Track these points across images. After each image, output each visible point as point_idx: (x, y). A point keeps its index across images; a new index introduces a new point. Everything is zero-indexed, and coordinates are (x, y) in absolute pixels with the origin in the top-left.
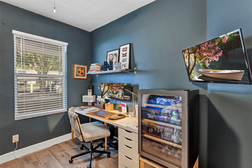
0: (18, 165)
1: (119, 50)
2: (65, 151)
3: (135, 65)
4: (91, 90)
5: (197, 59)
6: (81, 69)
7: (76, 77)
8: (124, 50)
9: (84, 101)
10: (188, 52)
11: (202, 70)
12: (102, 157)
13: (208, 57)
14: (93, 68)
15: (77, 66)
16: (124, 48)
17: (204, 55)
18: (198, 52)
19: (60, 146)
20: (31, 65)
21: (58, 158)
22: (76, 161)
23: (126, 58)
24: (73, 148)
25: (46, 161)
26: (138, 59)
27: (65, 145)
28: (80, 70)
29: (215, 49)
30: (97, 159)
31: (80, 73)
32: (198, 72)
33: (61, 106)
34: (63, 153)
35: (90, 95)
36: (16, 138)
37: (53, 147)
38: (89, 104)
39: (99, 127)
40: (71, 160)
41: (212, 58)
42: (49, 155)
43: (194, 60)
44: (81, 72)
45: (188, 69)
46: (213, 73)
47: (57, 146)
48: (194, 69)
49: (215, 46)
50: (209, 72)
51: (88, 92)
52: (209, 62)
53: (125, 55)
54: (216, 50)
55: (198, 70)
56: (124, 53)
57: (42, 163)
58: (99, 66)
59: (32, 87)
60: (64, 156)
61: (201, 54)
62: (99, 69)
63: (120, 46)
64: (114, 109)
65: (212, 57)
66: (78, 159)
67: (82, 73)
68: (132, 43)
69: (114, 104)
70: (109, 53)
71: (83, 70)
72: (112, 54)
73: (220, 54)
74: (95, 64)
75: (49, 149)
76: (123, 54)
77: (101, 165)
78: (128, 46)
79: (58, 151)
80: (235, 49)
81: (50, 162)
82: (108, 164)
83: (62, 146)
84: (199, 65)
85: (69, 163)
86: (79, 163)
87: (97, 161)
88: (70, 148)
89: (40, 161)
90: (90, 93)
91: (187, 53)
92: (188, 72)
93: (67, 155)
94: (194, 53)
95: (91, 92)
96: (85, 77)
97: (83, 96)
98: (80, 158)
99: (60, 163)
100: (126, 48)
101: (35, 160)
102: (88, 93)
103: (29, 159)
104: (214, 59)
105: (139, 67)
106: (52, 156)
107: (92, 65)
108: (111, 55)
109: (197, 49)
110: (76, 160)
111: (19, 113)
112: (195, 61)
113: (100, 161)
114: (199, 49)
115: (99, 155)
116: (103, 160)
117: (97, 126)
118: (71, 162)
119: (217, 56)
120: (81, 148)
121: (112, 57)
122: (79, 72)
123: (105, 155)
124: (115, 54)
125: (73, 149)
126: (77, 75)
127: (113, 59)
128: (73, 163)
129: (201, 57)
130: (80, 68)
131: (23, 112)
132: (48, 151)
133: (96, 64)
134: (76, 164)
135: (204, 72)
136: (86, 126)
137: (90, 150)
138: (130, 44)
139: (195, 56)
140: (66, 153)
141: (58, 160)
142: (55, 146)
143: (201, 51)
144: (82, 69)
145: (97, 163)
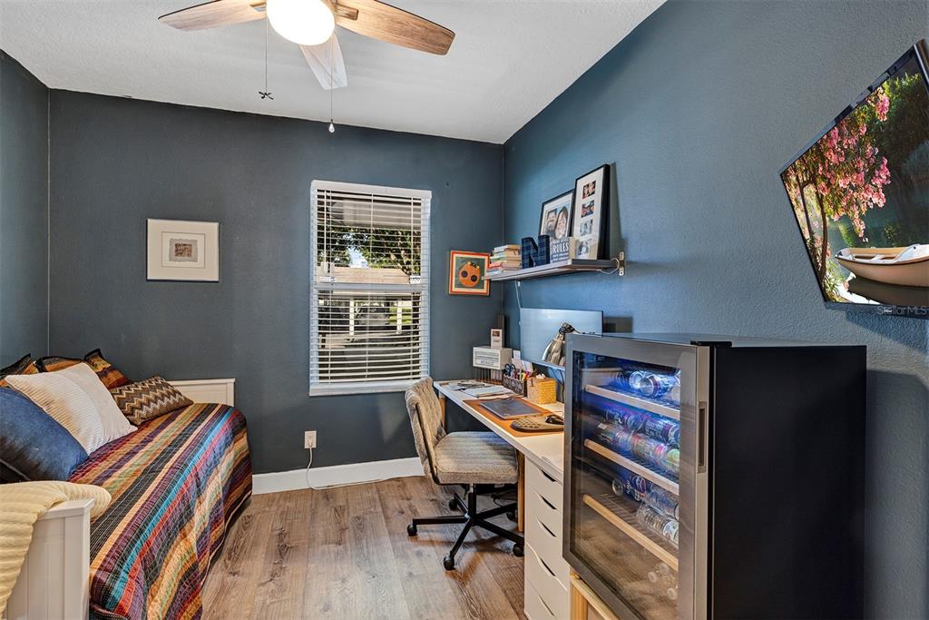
0: (309, 503)
1: (574, 192)
2: (412, 501)
3: (622, 245)
4: (501, 331)
5: (826, 205)
6: (472, 264)
7: (455, 289)
8: (586, 192)
9: (477, 363)
10: (797, 179)
11: (851, 254)
12: (498, 546)
13: (854, 194)
14: (498, 259)
15: (461, 256)
16: (588, 185)
17: (841, 185)
18: (824, 178)
19: (405, 484)
20: (393, 257)
21: (389, 512)
22: (426, 534)
23: (592, 221)
24: (434, 497)
25: (359, 513)
26: (630, 221)
27: (418, 484)
28: (467, 267)
29: (863, 156)
30: (479, 547)
31: (469, 277)
32: (842, 262)
33: (414, 374)
34: (405, 504)
35: (496, 348)
36: (310, 439)
37: (389, 483)
38: (493, 376)
39: (494, 449)
40: (412, 526)
41: (866, 195)
42: (374, 500)
43: (819, 213)
44: (469, 275)
45: (811, 253)
46: (881, 262)
47: (397, 483)
48: (828, 252)
49: (860, 144)
50: (873, 261)
51: (493, 338)
52: (861, 217)
53: (588, 210)
54: (868, 160)
55: (840, 254)
56: (587, 201)
57: (352, 515)
58: (517, 252)
59: (399, 316)
60: (402, 513)
61: (832, 182)
62: (518, 264)
63: (577, 180)
64: (558, 400)
65: (865, 192)
66: (432, 531)
67: (474, 279)
68: (614, 164)
69: (559, 382)
70: (548, 207)
71: (478, 267)
72: (555, 211)
73: (884, 175)
74: (502, 248)
75: (378, 485)
76: (583, 207)
77: (486, 568)
78: (598, 176)
79: (396, 496)
80: (919, 144)
81: (368, 517)
82: (505, 573)
83: (409, 485)
84: (838, 230)
85: (407, 534)
86: (432, 542)
87: (478, 554)
88: (425, 497)
89: (351, 509)
90: (496, 340)
91: (795, 186)
92: (814, 266)
93: (410, 513)
94: (813, 181)
95: (500, 338)
96: (484, 290)
97: (475, 349)
98: (437, 531)
99: (387, 526)
100: (594, 183)
101: (341, 502)
102: (492, 342)
103: (332, 498)
104: (871, 200)
105: (635, 252)
106: (378, 504)
107: (496, 250)
108: (553, 214)
109: (816, 162)
110: (427, 531)
111: (321, 378)
112: (823, 214)
113: (488, 557)
114: (823, 164)
115: (493, 540)
116: (500, 556)
117: (491, 445)
118: (412, 533)
119: (876, 186)
120: (450, 504)
121: (555, 220)
122: (465, 274)
123: (511, 544)
124: (564, 209)
125: (432, 500)
126: (459, 285)
127: (558, 226)
128: (416, 538)
129: (836, 198)
130: (469, 263)
131: (327, 378)
132: (375, 489)
133: (507, 247)
134: (424, 543)
135: (857, 260)
136: (463, 439)
137: (466, 516)
138: (607, 169)
139: (817, 193)
140: (410, 506)
141: (387, 518)
142: (393, 482)
143: (829, 171)
144: (475, 266)
145: (478, 558)
